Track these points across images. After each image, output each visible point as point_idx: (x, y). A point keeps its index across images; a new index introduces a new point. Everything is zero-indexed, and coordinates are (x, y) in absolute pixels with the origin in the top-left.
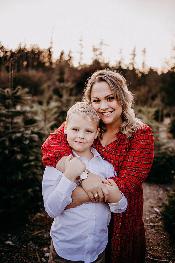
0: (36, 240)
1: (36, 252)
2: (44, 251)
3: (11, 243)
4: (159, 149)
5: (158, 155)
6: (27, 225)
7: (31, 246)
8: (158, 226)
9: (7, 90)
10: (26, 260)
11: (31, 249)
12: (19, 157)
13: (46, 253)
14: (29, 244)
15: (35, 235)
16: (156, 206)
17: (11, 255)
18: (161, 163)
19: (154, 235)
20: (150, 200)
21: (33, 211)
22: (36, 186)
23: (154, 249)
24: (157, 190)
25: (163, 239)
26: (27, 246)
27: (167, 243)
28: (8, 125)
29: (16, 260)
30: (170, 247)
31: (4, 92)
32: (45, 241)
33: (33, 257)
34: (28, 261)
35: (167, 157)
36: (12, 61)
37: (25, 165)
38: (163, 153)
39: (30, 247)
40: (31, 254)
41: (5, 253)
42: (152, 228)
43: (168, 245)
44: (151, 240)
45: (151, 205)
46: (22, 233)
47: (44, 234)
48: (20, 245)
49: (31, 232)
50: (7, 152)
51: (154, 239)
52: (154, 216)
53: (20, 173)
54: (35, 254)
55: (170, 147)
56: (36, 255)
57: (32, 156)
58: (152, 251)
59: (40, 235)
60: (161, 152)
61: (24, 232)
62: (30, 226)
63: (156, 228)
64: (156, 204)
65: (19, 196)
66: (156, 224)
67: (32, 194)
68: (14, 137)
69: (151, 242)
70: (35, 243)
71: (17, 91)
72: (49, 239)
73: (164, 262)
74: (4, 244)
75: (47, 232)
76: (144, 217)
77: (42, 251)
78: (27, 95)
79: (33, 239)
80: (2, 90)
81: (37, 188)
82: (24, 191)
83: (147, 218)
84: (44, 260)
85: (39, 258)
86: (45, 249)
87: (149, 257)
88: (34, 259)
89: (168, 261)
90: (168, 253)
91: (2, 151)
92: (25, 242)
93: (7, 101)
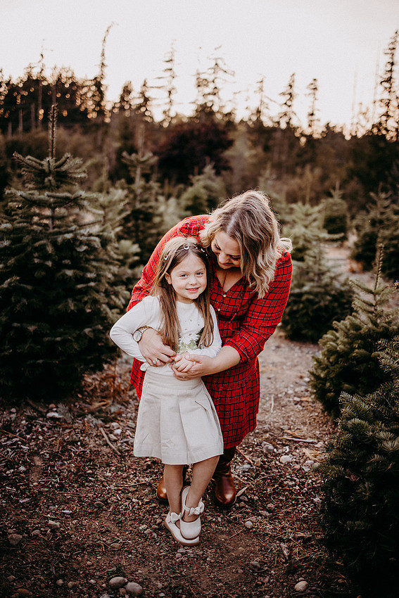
0: (97, 414)
1: (98, 428)
2: (113, 427)
4: (320, 279)
5: (317, 290)
6: (80, 396)
7: (91, 420)
8: (307, 401)
9: (47, 159)
10: (85, 436)
11: (92, 425)
12: (69, 273)
13: (115, 430)
14: (86, 419)
15: (95, 409)
17: (59, 431)
18: (322, 304)
19: (299, 412)
20: (299, 368)
21: (92, 365)
22: (97, 325)
23: (296, 428)
25: (313, 417)
26: (84, 422)
27: (318, 422)
28: (47, 221)
29: (68, 436)
30: (323, 426)
31: (42, 165)
32: (113, 415)
33: (95, 434)
34: (87, 438)
35: (333, 292)
36: (54, 110)
37: (79, 286)
38: (326, 285)
39: (88, 423)
40: (92, 431)
41: (49, 429)
42: (296, 404)
43: (320, 424)
44: (292, 418)
45: (299, 375)
46: (73, 405)
47: (110, 406)
48: (73, 419)
49: (87, 405)
50: (49, 263)
51: (297, 418)
52: (303, 388)
53: (70, 301)
54: (97, 430)
55: (340, 275)
56: (101, 432)
57: (91, 272)
58: (293, 430)
59: (104, 408)
60: (323, 283)
61: (76, 404)
62: (84, 398)
65: (70, 338)
66: (304, 399)
67: (91, 335)
68: (60, 239)
69: (292, 421)
70: (97, 417)
71: (64, 162)
72: (120, 414)
73: (309, 443)
74: (46, 417)
75: (115, 403)
76: (286, 390)
77: (109, 427)
78: (78, 171)
79: (92, 413)
80: (38, 161)
81: (100, 327)
82: (78, 332)
83: (290, 392)
84: (112, 437)
85: (105, 435)
86: (114, 424)
87: (285, 437)
88: (97, 436)
89: (316, 441)
90: (318, 432)
91: (42, 261)
92: (79, 416)
93: (46, 180)
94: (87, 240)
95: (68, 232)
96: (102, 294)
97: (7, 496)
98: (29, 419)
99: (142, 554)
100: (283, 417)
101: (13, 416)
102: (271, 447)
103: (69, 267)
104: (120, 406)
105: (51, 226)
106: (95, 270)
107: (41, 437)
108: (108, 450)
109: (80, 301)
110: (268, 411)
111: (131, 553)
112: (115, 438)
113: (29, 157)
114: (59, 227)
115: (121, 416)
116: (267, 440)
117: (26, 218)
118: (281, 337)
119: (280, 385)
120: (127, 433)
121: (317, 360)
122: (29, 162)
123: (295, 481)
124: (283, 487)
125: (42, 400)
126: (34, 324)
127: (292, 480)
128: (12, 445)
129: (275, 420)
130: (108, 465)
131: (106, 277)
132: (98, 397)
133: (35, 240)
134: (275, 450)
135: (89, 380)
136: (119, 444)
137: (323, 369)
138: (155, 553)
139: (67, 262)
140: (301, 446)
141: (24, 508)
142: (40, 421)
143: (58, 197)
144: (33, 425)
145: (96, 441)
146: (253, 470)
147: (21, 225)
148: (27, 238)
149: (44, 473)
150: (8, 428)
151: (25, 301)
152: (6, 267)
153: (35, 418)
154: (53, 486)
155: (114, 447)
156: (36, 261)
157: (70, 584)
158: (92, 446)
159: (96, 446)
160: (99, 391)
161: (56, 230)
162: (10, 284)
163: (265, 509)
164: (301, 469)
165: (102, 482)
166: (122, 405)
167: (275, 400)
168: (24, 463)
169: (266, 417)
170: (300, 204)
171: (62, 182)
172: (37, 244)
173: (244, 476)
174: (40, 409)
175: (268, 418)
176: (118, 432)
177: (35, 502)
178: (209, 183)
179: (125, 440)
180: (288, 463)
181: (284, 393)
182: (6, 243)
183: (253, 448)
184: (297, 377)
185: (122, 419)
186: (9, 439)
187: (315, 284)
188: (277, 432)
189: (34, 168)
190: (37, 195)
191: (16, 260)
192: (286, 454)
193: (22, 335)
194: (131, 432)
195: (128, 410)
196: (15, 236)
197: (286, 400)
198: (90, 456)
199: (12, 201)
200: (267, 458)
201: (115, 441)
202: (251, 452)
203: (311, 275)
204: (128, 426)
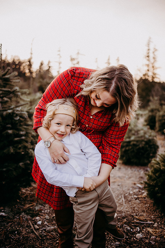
0: (28, 211)
1: (28, 221)
2: (37, 220)
3: (4, 214)
4: (138, 134)
5: (138, 139)
6: (18, 201)
7: (24, 216)
8: (141, 197)
10: (20, 227)
11: (24, 219)
12: (10, 132)
13: (38, 221)
14: (21, 215)
15: (27, 208)
16: (139, 183)
17: (5, 225)
18: (141, 146)
19: (139, 204)
21: (24, 184)
22: (27, 160)
23: (140, 215)
24: (138, 171)
25: (147, 207)
26: (20, 217)
27: (151, 210)
29: (10, 228)
30: (154, 213)
32: (37, 212)
33: (26, 225)
34: (21, 228)
35: (146, 140)
37: (16, 139)
38: (142, 137)
39: (22, 218)
40: (24, 223)
42: (136, 200)
43: (152, 211)
44: (136, 208)
45: (133, 182)
46: (14, 207)
47: (35, 206)
48: (13, 216)
49: (22, 206)
51: (138, 208)
52: (137, 190)
53: (11, 148)
54: (27, 222)
56: (29, 224)
57: (23, 131)
58: (138, 216)
59: (31, 207)
60: (140, 135)
61: (16, 206)
62: (21, 202)
63: (140, 199)
64: (138, 182)
65: (11, 168)
66: (140, 196)
67: (23, 166)
68: (5, 113)
69: (136, 210)
70: (27, 214)
72: (40, 211)
73: (149, 224)
75: (38, 205)
76: (128, 191)
77: (34, 220)
78: (16, 78)
79: (25, 211)
81: (28, 162)
82: (16, 165)
83: (131, 192)
84: (36, 227)
85: (32, 226)
86: (38, 218)
87: (135, 221)
88: (27, 226)
89: (153, 223)
90: (153, 217)
92: (17, 213)
94: (21, 114)
95: (10, 109)
96: (29, 143)
100: (131, 208)
102: (129, 228)
103: (10, 129)
104: (40, 206)
105: (1, 108)
106: (24, 129)
108: (33, 236)
109: (16, 147)
110: (122, 205)
112: (38, 227)
114: (5, 107)
115: (41, 212)
116: (125, 223)
118: (120, 163)
119: (125, 189)
120: (45, 223)
121: (149, 175)
129: (127, 210)
131: (31, 133)
132: (28, 201)
134: (132, 230)
135: (24, 191)
136: (40, 231)
137: (153, 180)
139: (9, 126)
140: (145, 226)
143: (4, 91)
145: (26, 230)
155: (37, 234)
158: (24, 233)
159: (27, 233)
160: (29, 197)
161: (3, 109)
164: (150, 243)
166: (42, 205)
167: (125, 197)
169: (122, 208)
171: (7, 84)
175: (123, 209)
176: (40, 223)
179: (44, 228)
180: (141, 238)
181: (128, 193)
184: (132, 184)
185: (42, 214)
187: (136, 136)
188: (130, 218)
192: (139, 233)
194: (47, 222)
195: (45, 208)
197: (130, 197)
198: (23, 241)
200: (128, 236)
201: (38, 229)
203: (133, 132)
204: (45, 219)
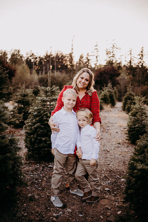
3: (51, 166)
9: (48, 88)
28: (48, 106)
31: (46, 89)
41: (49, 170)
71: (53, 88)
74: (48, 167)
78: (58, 90)
80: (45, 88)
85: (66, 172)
87: (124, 174)
88: (63, 172)
91: (46, 118)
93: (48, 94)
97: (35, 188)
98: (43, 167)
99: (73, 203)
100: (125, 168)
101: (38, 166)
102: (119, 176)
105: (49, 108)
107: (46, 172)
110: (120, 166)
111: (70, 203)
113: (43, 87)
114: (52, 108)
116: (118, 174)
117: (42, 105)
119: (126, 158)
122: (42, 88)
123: (124, 186)
124: (120, 188)
125: (47, 162)
126: (44, 138)
127: (123, 186)
128: (37, 174)
129: (122, 169)
130: (66, 180)
133: (44, 112)
137: (136, 151)
138: (77, 203)
141: (40, 190)
142: (46, 168)
143: (51, 99)
144: (44, 169)
146: (111, 183)
147: (40, 107)
148: (42, 112)
149: (46, 182)
150: (36, 169)
151: (42, 131)
152: (36, 121)
153: (44, 167)
154: (49, 185)
156: (45, 118)
157: (51, 209)
161: (52, 109)
162: (37, 125)
163: (113, 193)
165: (63, 185)
167: (123, 163)
168: (41, 179)
169: (119, 168)
170: (137, 97)
171: (53, 94)
172: (45, 113)
173: (108, 184)
174: (46, 164)
177: (43, 189)
178: (110, 89)
180: (124, 181)
182: (36, 113)
183: (113, 176)
186: (36, 172)
187: (140, 124)
188: (122, 172)
189: (44, 90)
190: (45, 99)
191: (39, 118)
192: (123, 178)
193: (41, 141)
196: (39, 111)
197: (127, 163)
199: (38, 100)
200: (117, 179)
202: (112, 178)
203: (139, 121)
